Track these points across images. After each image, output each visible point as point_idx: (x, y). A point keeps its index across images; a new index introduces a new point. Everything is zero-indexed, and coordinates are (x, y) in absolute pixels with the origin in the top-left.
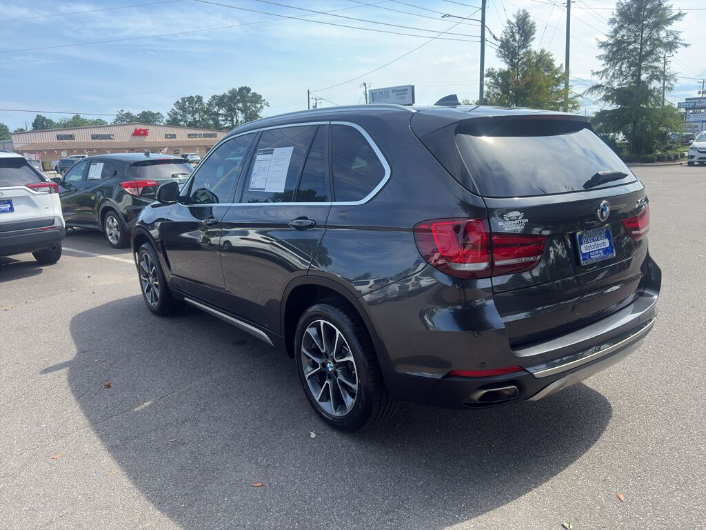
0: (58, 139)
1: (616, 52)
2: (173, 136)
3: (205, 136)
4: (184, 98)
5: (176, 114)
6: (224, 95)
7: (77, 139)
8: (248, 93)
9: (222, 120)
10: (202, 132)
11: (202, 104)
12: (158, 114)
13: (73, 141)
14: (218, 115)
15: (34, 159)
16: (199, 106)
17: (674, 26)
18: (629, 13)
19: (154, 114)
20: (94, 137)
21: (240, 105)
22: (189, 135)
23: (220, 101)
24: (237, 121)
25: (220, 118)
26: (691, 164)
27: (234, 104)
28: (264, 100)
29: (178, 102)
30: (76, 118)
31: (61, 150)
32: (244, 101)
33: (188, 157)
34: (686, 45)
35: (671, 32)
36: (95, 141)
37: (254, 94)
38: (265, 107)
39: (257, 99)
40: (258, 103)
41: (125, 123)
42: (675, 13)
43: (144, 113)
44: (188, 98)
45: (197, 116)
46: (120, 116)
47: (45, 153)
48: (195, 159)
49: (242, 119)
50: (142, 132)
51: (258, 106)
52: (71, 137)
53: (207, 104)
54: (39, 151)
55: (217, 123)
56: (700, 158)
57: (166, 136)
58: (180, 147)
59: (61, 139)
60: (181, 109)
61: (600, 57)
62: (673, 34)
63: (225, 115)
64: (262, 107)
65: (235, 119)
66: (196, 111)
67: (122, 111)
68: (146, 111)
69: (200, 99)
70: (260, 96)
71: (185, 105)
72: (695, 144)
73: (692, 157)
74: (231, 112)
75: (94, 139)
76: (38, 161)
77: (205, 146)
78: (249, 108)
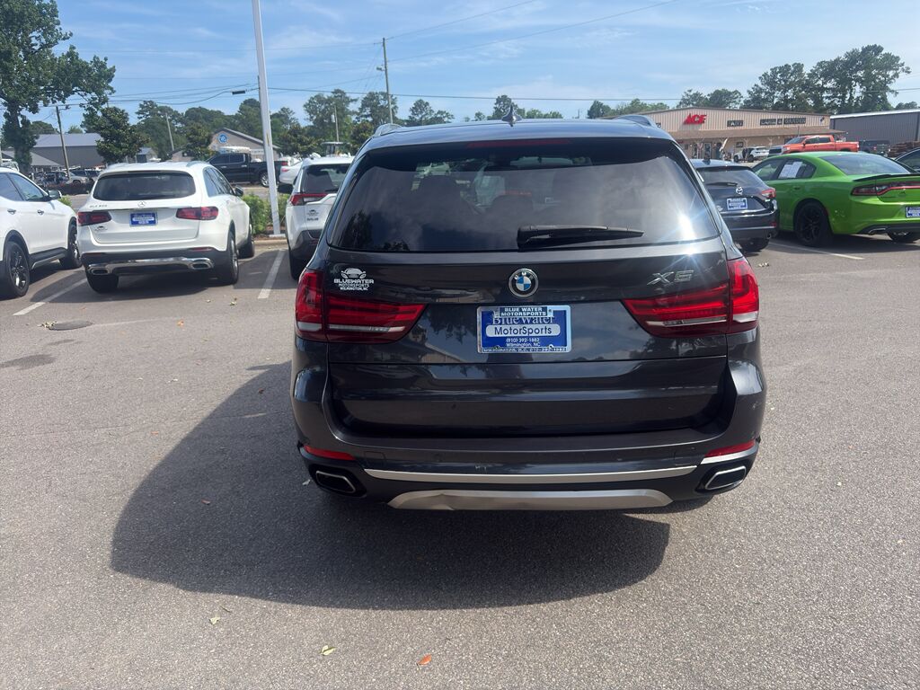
2: (740, 123)
3: (787, 122)
4: (776, 68)
5: (760, 91)
6: (837, 61)
8: (876, 54)
9: (827, 97)
10: (783, 116)
11: (801, 75)
12: (736, 92)
14: (822, 89)
16: (796, 78)
19: (730, 93)
21: (860, 74)
22: (763, 122)
23: (829, 70)
24: (851, 97)
25: (825, 95)
27: (851, 73)
28: (903, 65)
29: (765, 75)
30: (635, 102)
32: (867, 68)
33: (753, 153)
37: (887, 56)
38: (902, 75)
39: (891, 62)
40: (891, 69)
41: (691, 106)
43: (717, 92)
44: (780, 68)
45: (790, 93)
46: (686, 98)
48: (761, 154)
49: (860, 94)
50: (697, 119)
51: (891, 73)
53: (809, 75)
55: (818, 101)
57: (729, 124)
58: (746, 138)
60: (768, 84)
63: (833, 90)
64: (896, 75)
65: (848, 96)
66: (789, 87)
67: (690, 91)
68: (720, 89)
69: (799, 67)
70: (897, 58)
71: (775, 77)
74: (845, 84)
77: (784, 136)
78: (874, 78)
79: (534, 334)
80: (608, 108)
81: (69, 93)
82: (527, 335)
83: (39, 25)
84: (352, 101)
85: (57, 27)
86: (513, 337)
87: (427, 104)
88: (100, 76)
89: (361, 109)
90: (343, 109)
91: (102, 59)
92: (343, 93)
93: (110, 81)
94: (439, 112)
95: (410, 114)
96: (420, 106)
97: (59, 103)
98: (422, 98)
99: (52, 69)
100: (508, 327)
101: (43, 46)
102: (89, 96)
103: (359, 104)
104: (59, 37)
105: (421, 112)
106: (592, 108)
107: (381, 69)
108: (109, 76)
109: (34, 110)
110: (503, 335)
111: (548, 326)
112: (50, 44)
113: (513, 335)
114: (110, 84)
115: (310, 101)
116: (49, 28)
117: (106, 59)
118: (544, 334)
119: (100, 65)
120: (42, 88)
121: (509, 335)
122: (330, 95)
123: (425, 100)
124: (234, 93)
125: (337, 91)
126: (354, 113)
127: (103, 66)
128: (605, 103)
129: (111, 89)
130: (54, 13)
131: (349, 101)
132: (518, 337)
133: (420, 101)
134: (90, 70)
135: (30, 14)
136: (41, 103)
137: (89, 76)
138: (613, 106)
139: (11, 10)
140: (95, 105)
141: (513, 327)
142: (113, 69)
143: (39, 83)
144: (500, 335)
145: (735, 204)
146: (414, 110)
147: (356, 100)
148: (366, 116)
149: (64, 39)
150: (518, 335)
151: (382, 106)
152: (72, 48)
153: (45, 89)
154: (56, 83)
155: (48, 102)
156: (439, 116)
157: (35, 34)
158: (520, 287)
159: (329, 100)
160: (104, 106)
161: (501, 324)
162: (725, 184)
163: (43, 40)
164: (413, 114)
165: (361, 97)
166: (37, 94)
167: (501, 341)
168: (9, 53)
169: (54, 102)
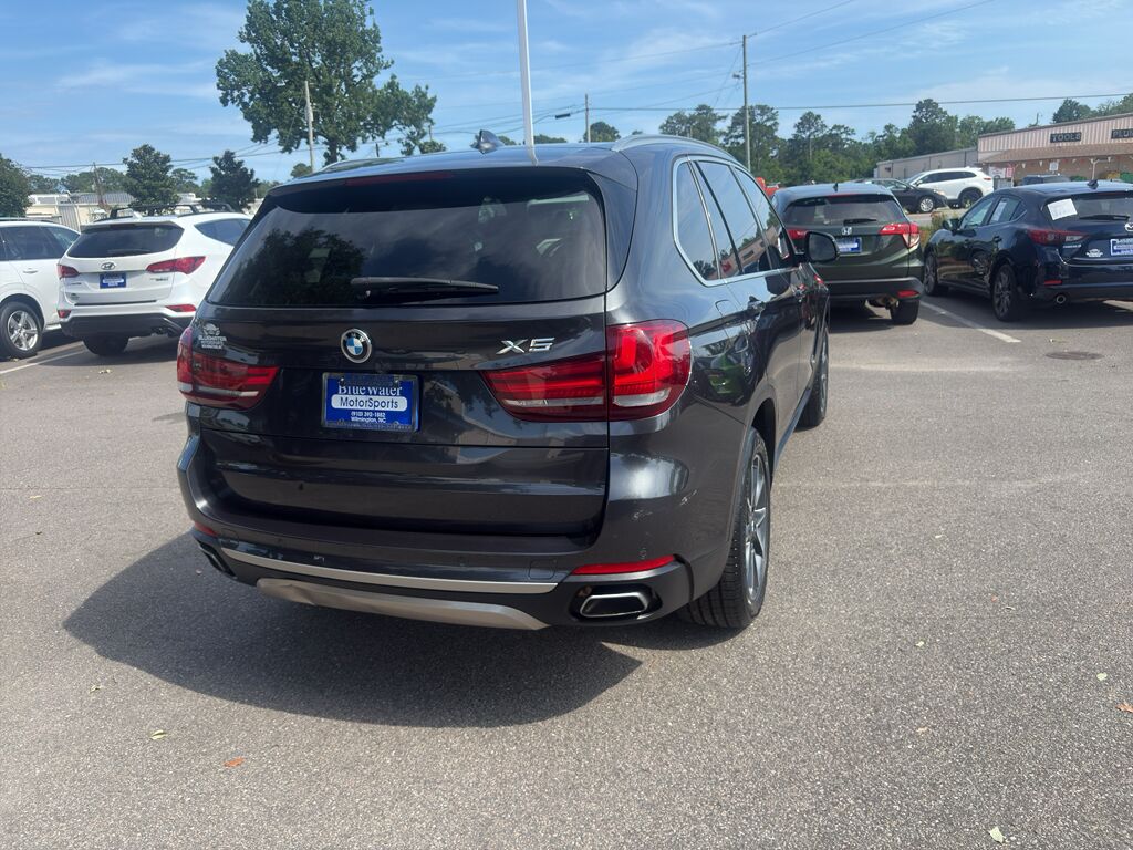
0: (1052, 141)
7: (1085, 140)
13: (1076, 144)
15: (1003, 176)
20: (1116, 135)
31: (1050, 160)
36: (1117, 141)
47: (1024, 165)
52: (1075, 137)
54: (1013, 163)
59: (1058, 141)
75: (1117, 137)
76: (1009, 180)
79: (379, 408)
80: (1086, 109)
81: (389, 127)
82: (372, 408)
83: (360, 54)
84: (720, 118)
85: (378, 55)
86: (358, 410)
87: (819, 117)
88: (419, 107)
89: (732, 129)
90: (708, 129)
91: (423, 89)
92: (709, 109)
93: (430, 112)
94: (835, 127)
95: (794, 131)
96: (808, 121)
97: (379, 139)
98: (812, 110)
99: (372, 102)
100: (353, 398)
101: (365, 77)
102: (408, 130)
103: (729, 122)
104: (380, 66)
105: (809, 129)
106: (1061, 110)
107: (738, 77)
108: (428, 106)
109: (353, 148)
110: (349, 407)
111: (395, 399)
112: (370, 76)
113: (359, 408)
114: (429, 116)
115: (668, 122)
116: (371, 57)
117: (427, 88)
118: (390, 409)
119: (421, 95)
120: (361, 123)
121: (354, 407)
122: (692, 112)
123: (816, 112)
124: (557, 117)
125: (701, 107)
126: (722, 133)
127: (424, 95)
128: (1082, 102)
129: (431, 121)
130: (376, 39)
131: (716, 119)
132: (363, 411)
133: (810, 114)
134: (410, 100)
135: (352, 43)
136: (359, 140)
137: (409, 108)
138: (1094, 105)
139: (334, 39)
140: (414, 140)
141: (360, 398)
142: (434, 99)
143: (359, 118)
144: (345, 407)
145: (1121, 247)
146: (800, 126)
147: (725, 117)
148: (737, 137)
149: (385, 68)
150: (364, 408)
151: (758, 124)
152: (393, 77)
153: (365, 125)
154: (375, 117)
155: (367, 138)
156: (834, 132)
157: (358, 64)
158: (352, 350)
159: (692, 119)
160: (422, 141)
161: (347, 393)
162: (1110, 218)
163: (365, 71)
164: (799, 131)
165: (732, 113)
166: (355, 131)
167: (346, 414)
168: (330, 87)
169: (374, 138)
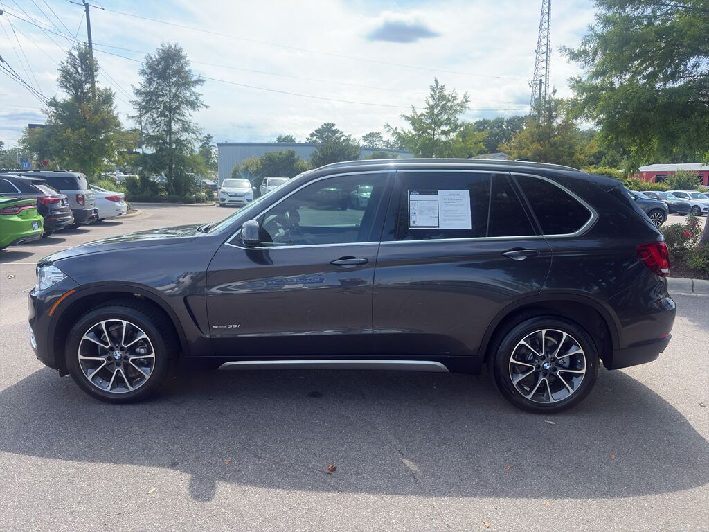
1: (148, 101)
17: (197, 89)
18: (157, 68)
26: (222, 206)
34: (207, 107)
35: (194, 93)
42: (195, 78)
56: (230, 201)
61: (134, 103)
62: (195, 95)
72: (224, 189)
73: (224, 200)
